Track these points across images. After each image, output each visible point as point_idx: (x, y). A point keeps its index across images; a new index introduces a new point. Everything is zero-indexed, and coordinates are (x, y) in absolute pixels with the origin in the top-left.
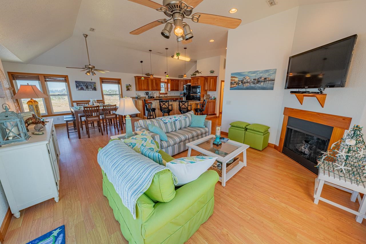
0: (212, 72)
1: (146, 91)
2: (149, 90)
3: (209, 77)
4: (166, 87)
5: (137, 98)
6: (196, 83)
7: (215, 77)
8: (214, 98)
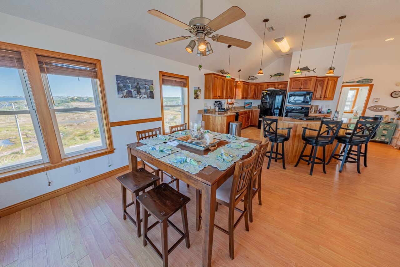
1: (217, 100)
3: (327, 78)
6: (302, 87)
7: (336, 78)
8: (329, 111)
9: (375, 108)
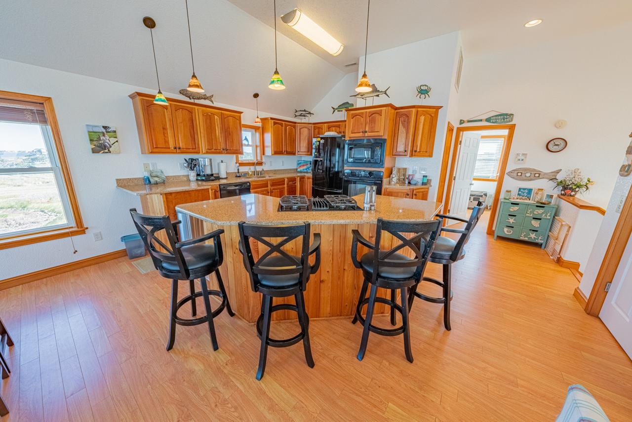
0: (423, 91)
1: (188, 156)
2: (198, 153)
3: (414, 110)
4: (258, 144)
5: (147, 181)
6: (367, 129)
7: (434, 110)
8: (425, 181)
9: (519, 174)
